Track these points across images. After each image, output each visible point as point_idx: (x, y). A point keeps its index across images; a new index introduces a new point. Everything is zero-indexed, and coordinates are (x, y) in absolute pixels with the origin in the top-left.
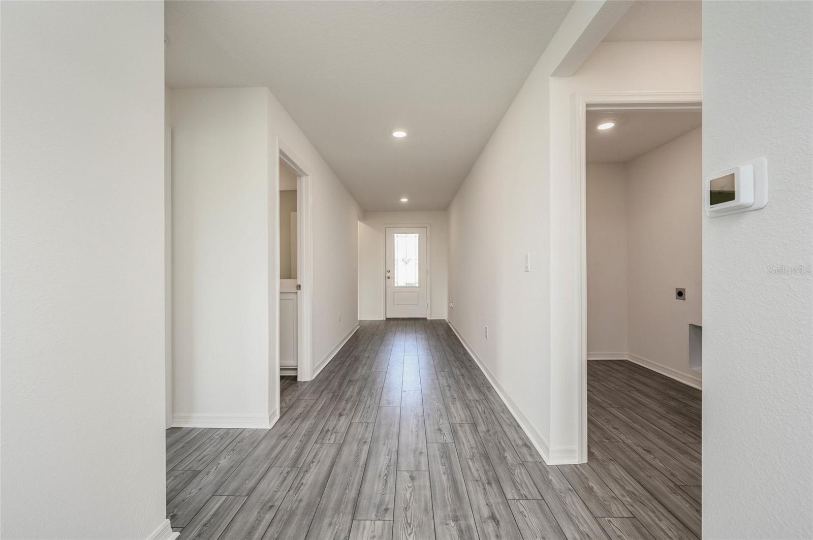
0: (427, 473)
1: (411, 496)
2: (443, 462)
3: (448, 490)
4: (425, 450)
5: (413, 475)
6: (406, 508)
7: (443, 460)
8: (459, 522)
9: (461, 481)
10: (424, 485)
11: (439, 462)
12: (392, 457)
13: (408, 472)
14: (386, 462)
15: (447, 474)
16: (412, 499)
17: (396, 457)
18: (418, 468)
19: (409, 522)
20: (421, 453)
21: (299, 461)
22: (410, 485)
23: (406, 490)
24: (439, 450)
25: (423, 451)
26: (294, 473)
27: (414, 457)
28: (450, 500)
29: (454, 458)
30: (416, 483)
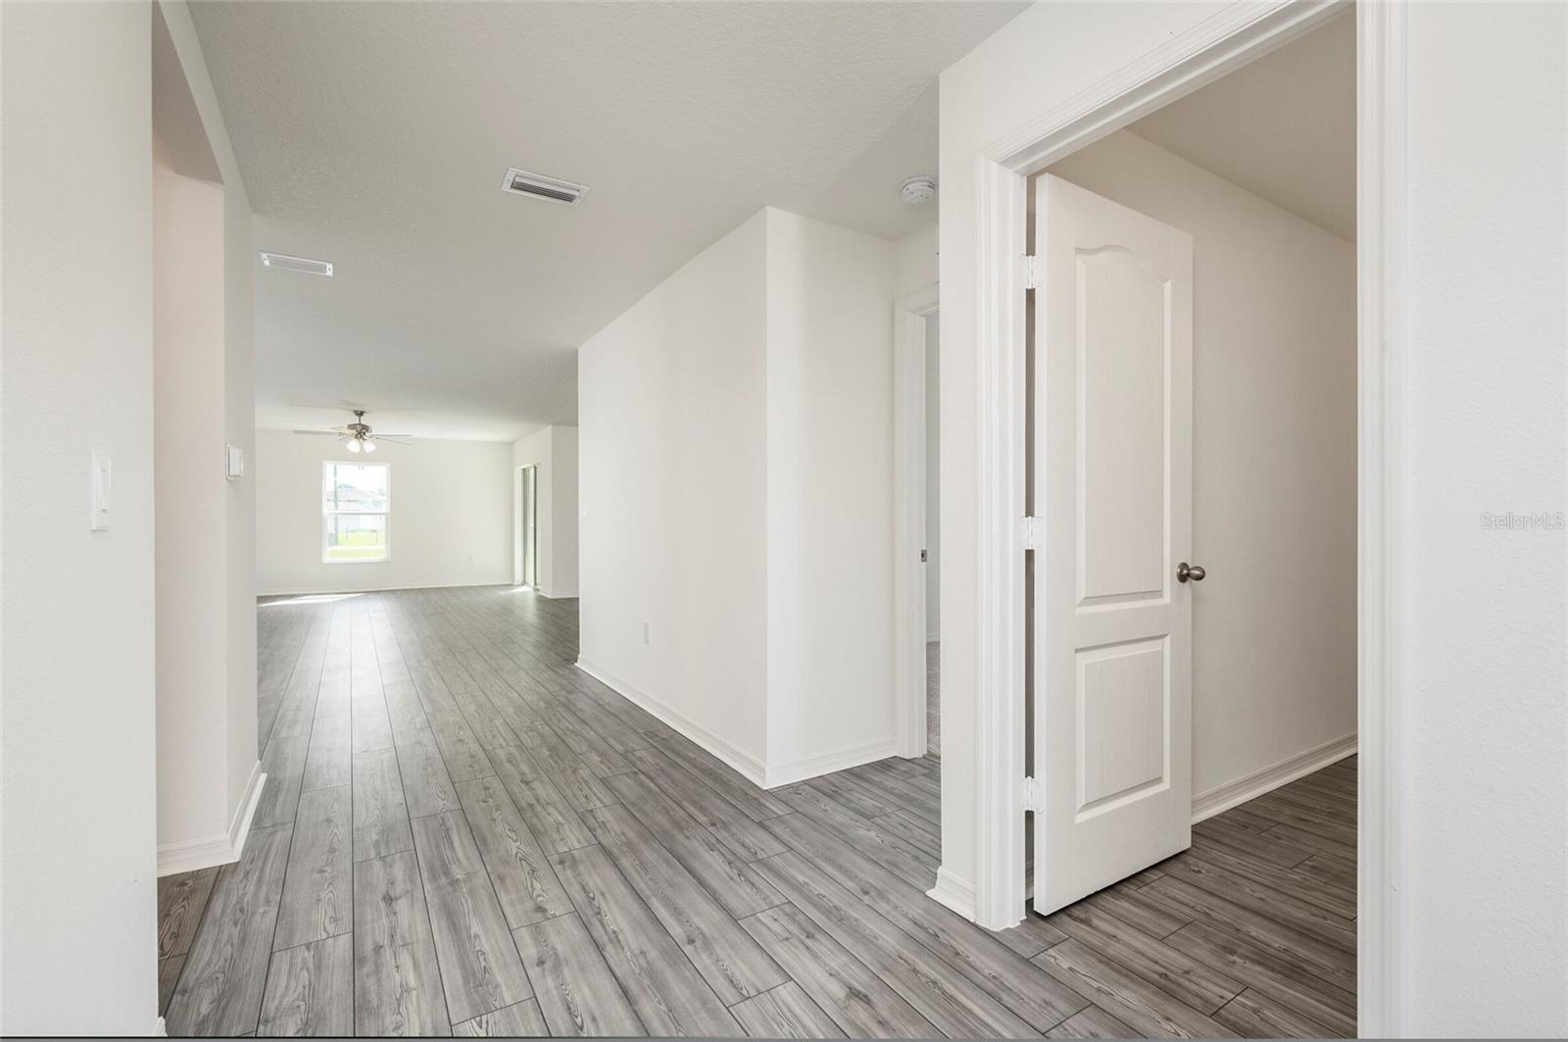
0: (514, 926)
1: (532, 886)
2: (481, 958)
3: (466, 912)
4: (534, 972)
5: (540, 915)
6: (533, 871)
7: (483, 964)
8: (449, 881)
9: (440, 933)
10: (514, 906)
11: (491, 959)
12: (603, 932)
13: (554, 916)
14: (608, 919)
15: (469, 937)
16: (529, 884)
17: (595, 935)
18: (537, 930)
19: (523, 862)
20: (541, 963)
21: (765, 870)
22: (540, 899)
23: (543, 891)
24: (497, 986)
25: (537, 970)
26: (746, 856)
27: (554, 948)
28: (463, 901)
29: (453, 979)
30: (529, 905)
